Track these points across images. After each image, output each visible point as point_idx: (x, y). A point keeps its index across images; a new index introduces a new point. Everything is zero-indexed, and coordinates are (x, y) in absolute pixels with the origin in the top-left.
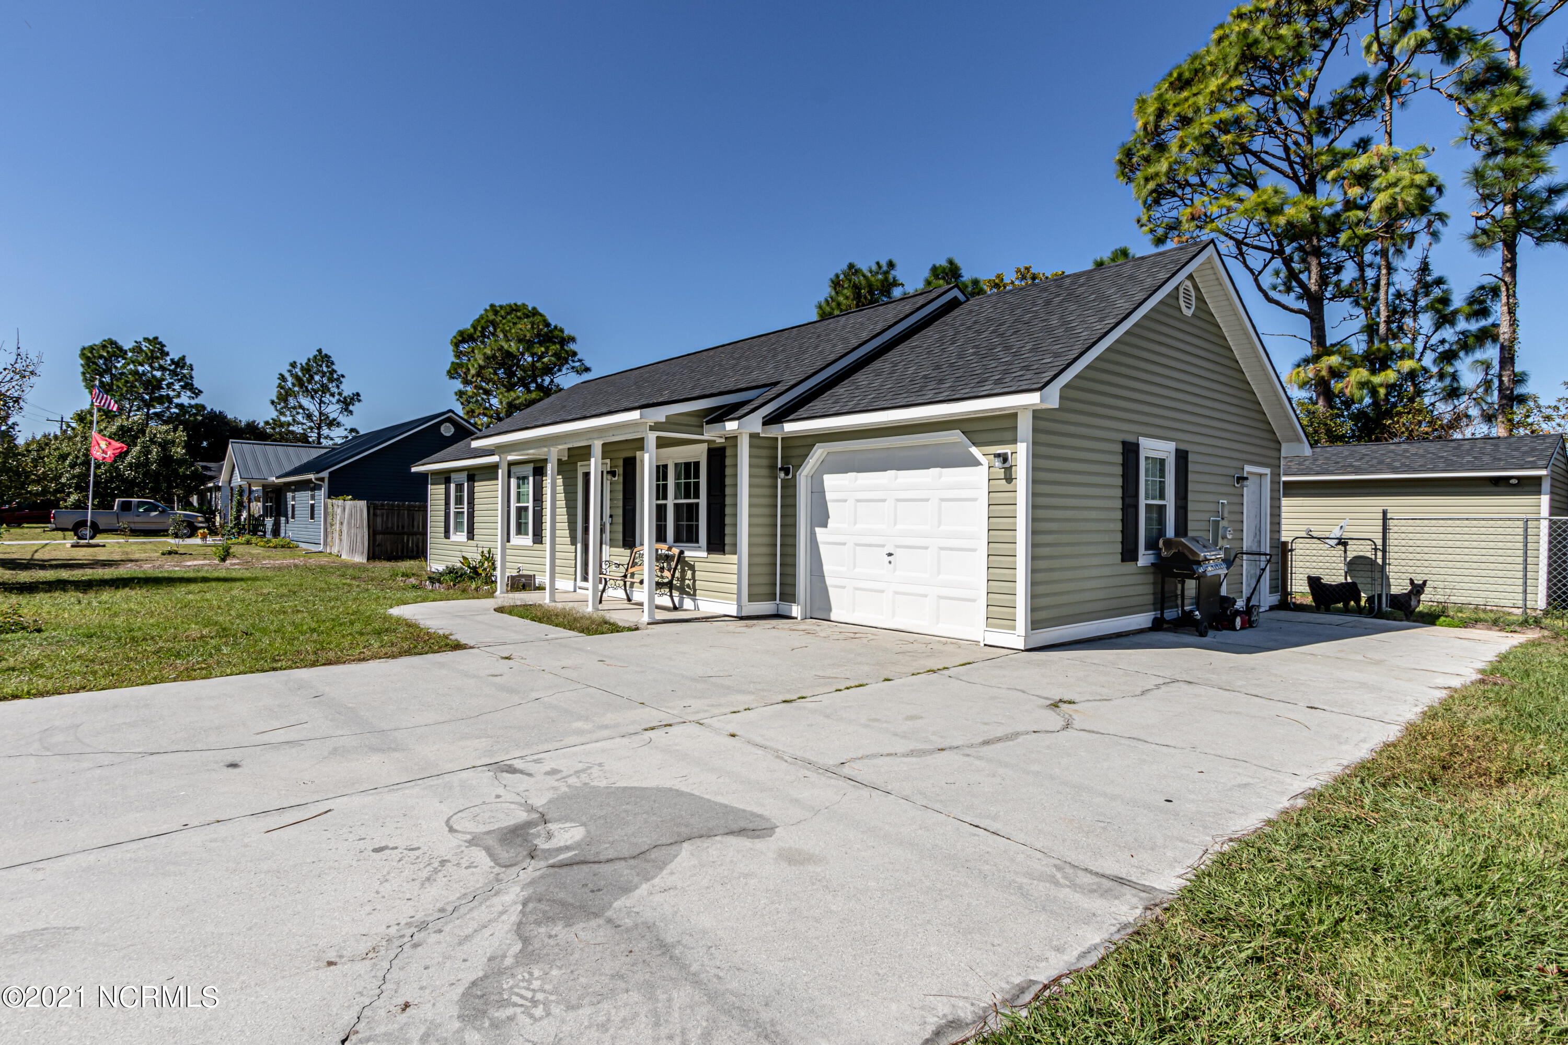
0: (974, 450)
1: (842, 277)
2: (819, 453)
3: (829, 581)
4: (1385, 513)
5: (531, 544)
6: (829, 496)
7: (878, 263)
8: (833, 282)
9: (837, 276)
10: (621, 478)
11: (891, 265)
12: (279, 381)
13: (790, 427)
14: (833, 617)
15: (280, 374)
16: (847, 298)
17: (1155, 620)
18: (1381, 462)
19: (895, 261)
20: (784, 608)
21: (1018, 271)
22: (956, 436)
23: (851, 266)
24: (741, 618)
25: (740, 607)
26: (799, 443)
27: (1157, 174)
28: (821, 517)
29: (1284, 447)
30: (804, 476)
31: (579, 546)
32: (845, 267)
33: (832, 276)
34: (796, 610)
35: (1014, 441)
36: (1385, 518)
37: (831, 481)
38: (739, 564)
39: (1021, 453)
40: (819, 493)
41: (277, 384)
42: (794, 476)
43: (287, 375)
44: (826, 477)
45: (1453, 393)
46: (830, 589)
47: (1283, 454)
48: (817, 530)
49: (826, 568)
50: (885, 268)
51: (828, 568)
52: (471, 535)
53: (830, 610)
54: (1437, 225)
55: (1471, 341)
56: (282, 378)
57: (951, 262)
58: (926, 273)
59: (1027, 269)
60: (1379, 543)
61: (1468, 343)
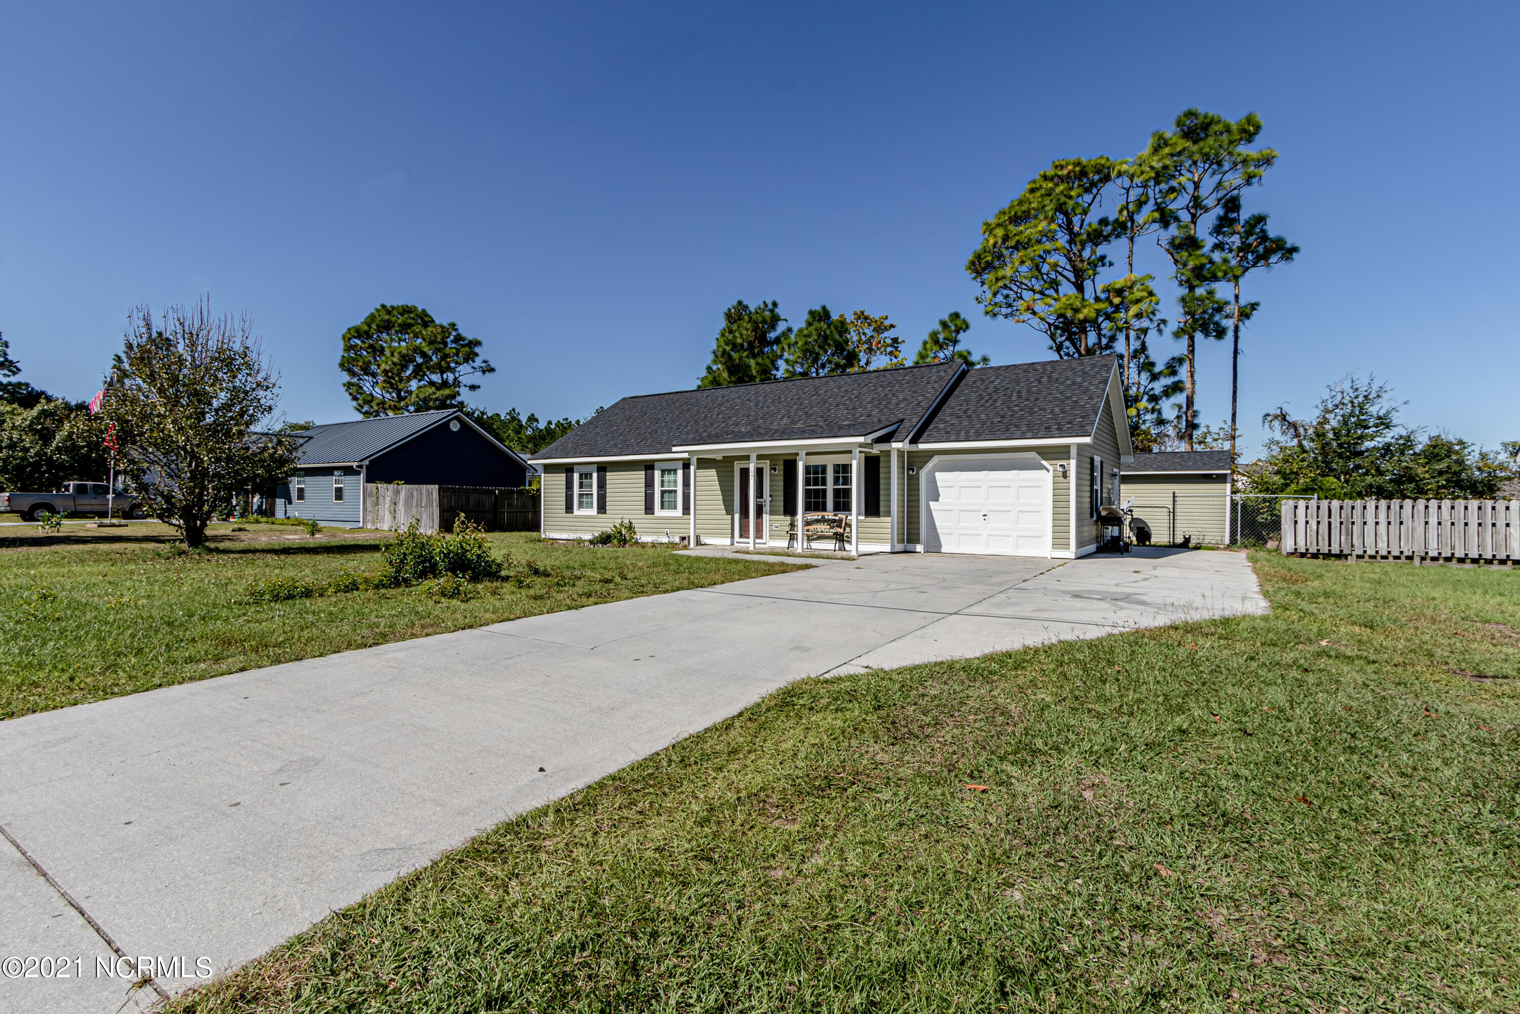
0: (1044, 462)
1: (733, 311)
2: (935, 460)
3: (939, 531)
4: (1174, 493)
5: (681, 515)
6: (939, 484)
7: (764, 302)
8: (726, 314)
9: (729, 310)
10: (782, 473)
11: (775, 304)
12: (115, 362)
13: (922, 446)
14: (943, 550)
15: (116, 356)
16: (747, 330)
17: (1097, 548)
18: (1146, 465)
19: (778, 302)
20: (910, 547)
21: (855, 314)
22: (1033, 455)
23: (740, 303)
24: (892, 553)
25: (893, 546)
26: (920, 454)
27: (1004, 277)
28: (935, 496)
29: (1122, 457)
30: (923, 474)
31: (737, 517)
32: (735, 303)
33: (726, 310)
34: (919, 548)
35: (1069, 459)
36: (1174, 497)
37: (939, 476)
38: (892, 523)
39: (1073, 463)
40: (933, 483)
41: (112, 365)
42: (918, 473)
43: (124, 357)
44: (937, 474)
45: (1161, 422)
46: (941, 536)
47: (1122, 461)
48: (931, 503)
49: (937, 524)
50: (770, 306)
51: (938, 524)
52: (602, 509)
53: (941, 546)
54: (1162, 326)
55: (1170, 390)
56: (119, 359)
57: (824, 308)
58: (806, 316)
59: (862, 313)
60: (1171, 507)
61: (1169, 391)
